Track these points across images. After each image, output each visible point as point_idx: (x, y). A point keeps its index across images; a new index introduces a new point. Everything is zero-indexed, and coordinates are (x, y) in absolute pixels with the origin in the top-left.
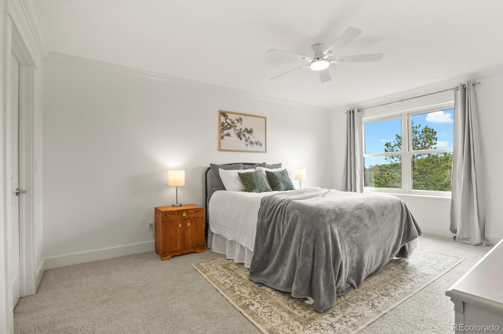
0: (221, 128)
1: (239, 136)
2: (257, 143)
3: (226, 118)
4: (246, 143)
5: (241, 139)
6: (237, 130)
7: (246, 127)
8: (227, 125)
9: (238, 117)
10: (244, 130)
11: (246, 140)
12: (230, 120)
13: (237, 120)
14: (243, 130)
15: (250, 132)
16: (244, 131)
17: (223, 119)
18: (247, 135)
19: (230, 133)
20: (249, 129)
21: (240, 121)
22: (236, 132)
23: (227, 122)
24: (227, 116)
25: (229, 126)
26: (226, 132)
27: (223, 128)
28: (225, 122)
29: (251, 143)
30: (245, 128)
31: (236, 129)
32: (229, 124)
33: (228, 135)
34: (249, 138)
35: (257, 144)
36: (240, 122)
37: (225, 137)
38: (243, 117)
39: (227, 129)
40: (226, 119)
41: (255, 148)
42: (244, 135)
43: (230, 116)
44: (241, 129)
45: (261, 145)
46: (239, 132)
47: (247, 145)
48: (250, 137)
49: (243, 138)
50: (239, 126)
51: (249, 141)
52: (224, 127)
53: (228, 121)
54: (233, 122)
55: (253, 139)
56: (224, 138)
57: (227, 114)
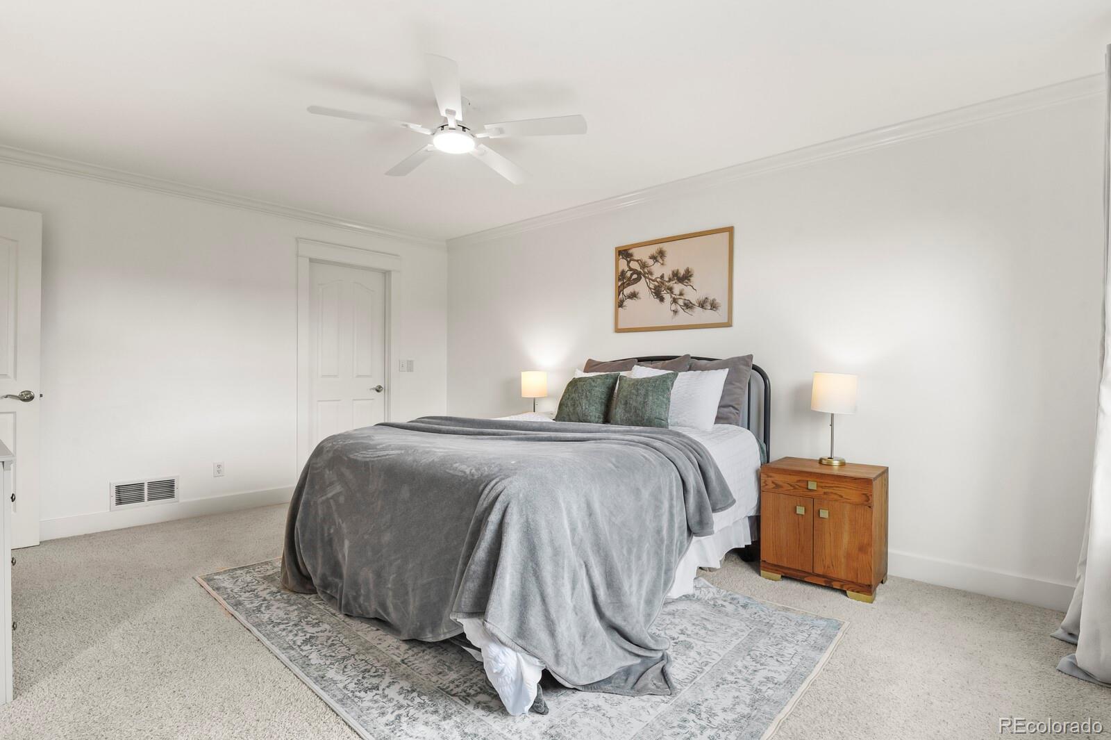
0: (620, 283)
1: (658, 294)
2: (702, 305)
3: (629, 259)
4: (674, 307)
5: (662, 299)
6: (653, 281)
7: (675, 268)
8: (632, 275)
9: (653, 250)
10: (671, 276)
11: (675, 301)
12: (637, 261)
13: (653, 258)
14: (666, 278)
15: (685, 278)
16: (670, 280)
17: (623, 264)
18: (677, 287)
19: (637, 291)
20: (682, 272)
21: (659, 258)
22: (652, 286)
23: (631, 269)
24: (631, 255)
25: (635, 276)
26: (627, 291)
27: (624, 283)
28: (626, 269)
29: (688, 306)
30: (673, 272)
31: (650, 279)
32: (635, 272)
33: (633, 296)
34: (681, 294)
35: (702, 307)
36: (661, 261)
37: (628, 302)
38: (665, 246)
39: (632, 282)
40: (629, 262)
41: (699, 315)
42: (670, 290)
43: (638, 254)
44: (662, 277)
45: (714, 306)
46: (657, 284)
47: (675, 312)
48: (684, 292)
49: (667, 297)
50: (657, 270)
51: (681, 302)
52: (623, 280)
53: (634, 265)
54: (644, 265)
55: (692, 295)
56: (625, 303)
57: (630, 251)
